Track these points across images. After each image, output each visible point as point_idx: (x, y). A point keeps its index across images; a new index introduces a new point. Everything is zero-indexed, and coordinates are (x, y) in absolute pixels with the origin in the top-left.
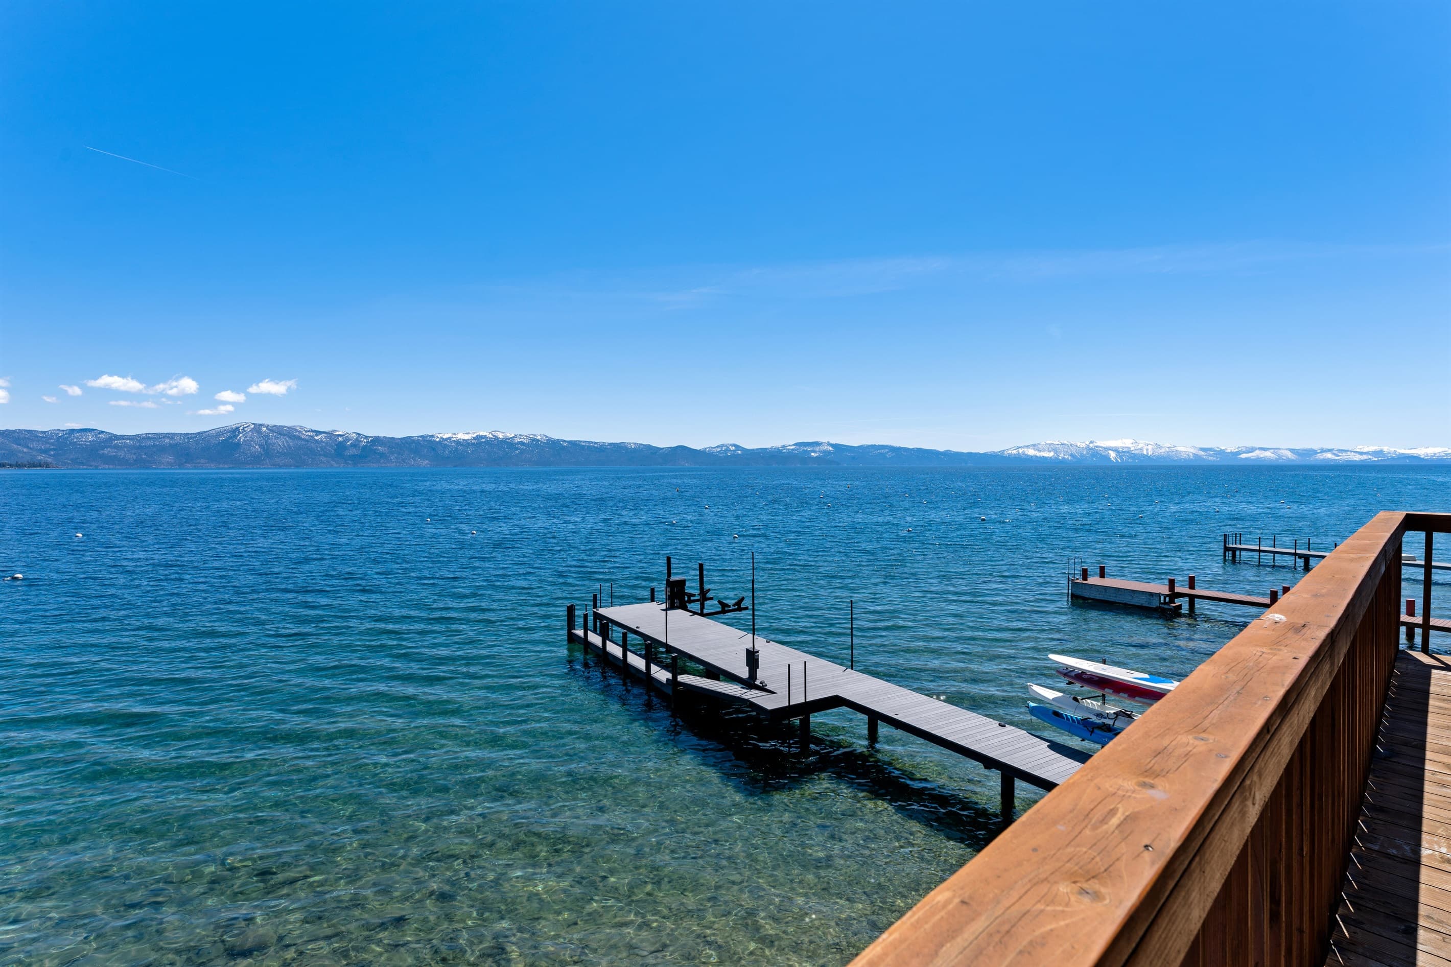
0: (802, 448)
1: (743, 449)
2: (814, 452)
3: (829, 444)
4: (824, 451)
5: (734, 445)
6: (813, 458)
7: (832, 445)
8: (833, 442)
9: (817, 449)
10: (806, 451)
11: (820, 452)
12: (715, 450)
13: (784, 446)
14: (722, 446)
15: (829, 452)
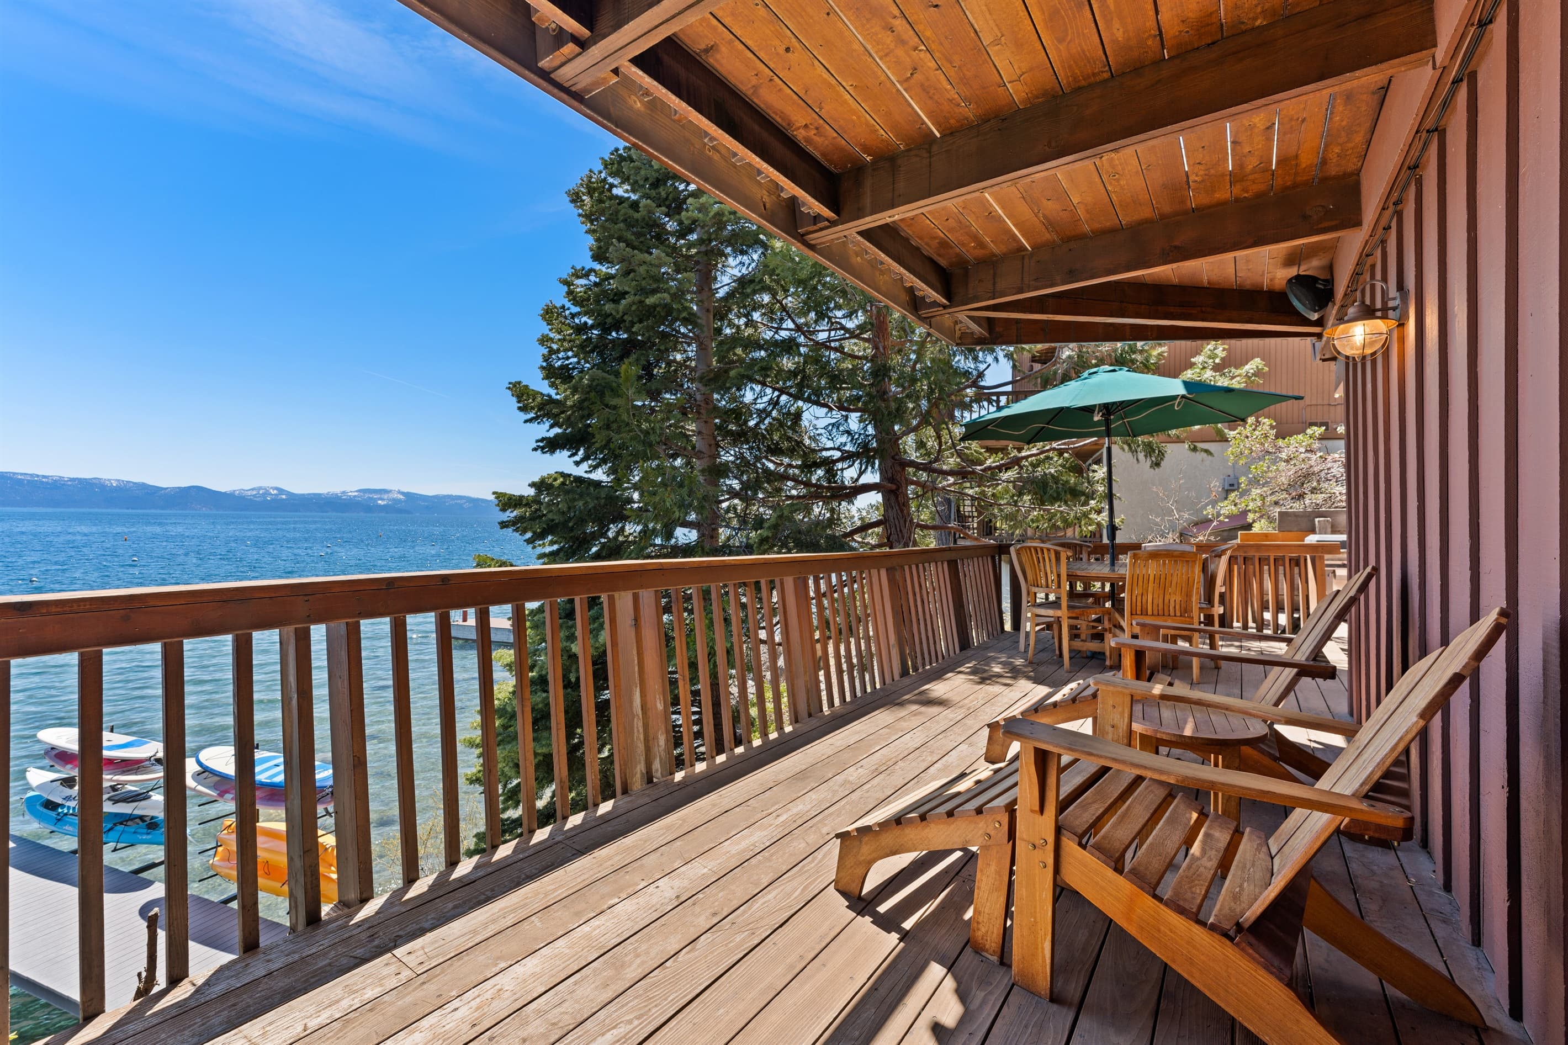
0: (367, 495)
1: (288, 493)
2: (382, 499)
3: (399, 492)
4: (394, 499)
5: (276, 488)
6: (380, 506)
7: (403, 493)
8: (405, 491)
9: (386, 497)
10: (372, 498)
11: (390, 500)
12: (249, 493)
13: (344, 492)
14: (260, 488)
15: (400, 500)
